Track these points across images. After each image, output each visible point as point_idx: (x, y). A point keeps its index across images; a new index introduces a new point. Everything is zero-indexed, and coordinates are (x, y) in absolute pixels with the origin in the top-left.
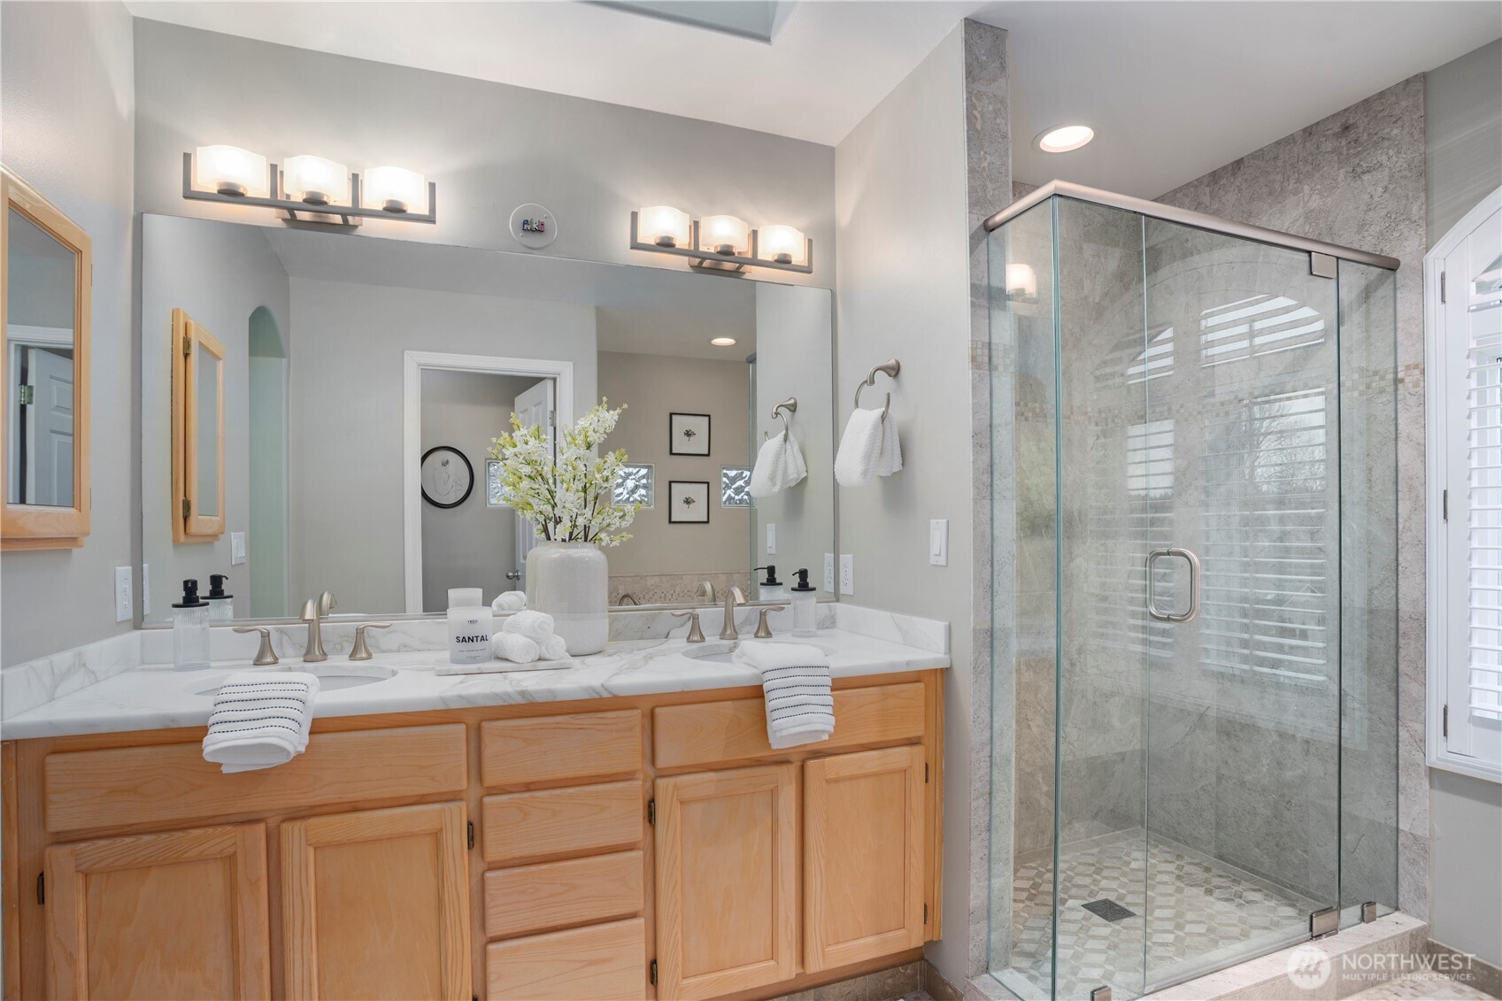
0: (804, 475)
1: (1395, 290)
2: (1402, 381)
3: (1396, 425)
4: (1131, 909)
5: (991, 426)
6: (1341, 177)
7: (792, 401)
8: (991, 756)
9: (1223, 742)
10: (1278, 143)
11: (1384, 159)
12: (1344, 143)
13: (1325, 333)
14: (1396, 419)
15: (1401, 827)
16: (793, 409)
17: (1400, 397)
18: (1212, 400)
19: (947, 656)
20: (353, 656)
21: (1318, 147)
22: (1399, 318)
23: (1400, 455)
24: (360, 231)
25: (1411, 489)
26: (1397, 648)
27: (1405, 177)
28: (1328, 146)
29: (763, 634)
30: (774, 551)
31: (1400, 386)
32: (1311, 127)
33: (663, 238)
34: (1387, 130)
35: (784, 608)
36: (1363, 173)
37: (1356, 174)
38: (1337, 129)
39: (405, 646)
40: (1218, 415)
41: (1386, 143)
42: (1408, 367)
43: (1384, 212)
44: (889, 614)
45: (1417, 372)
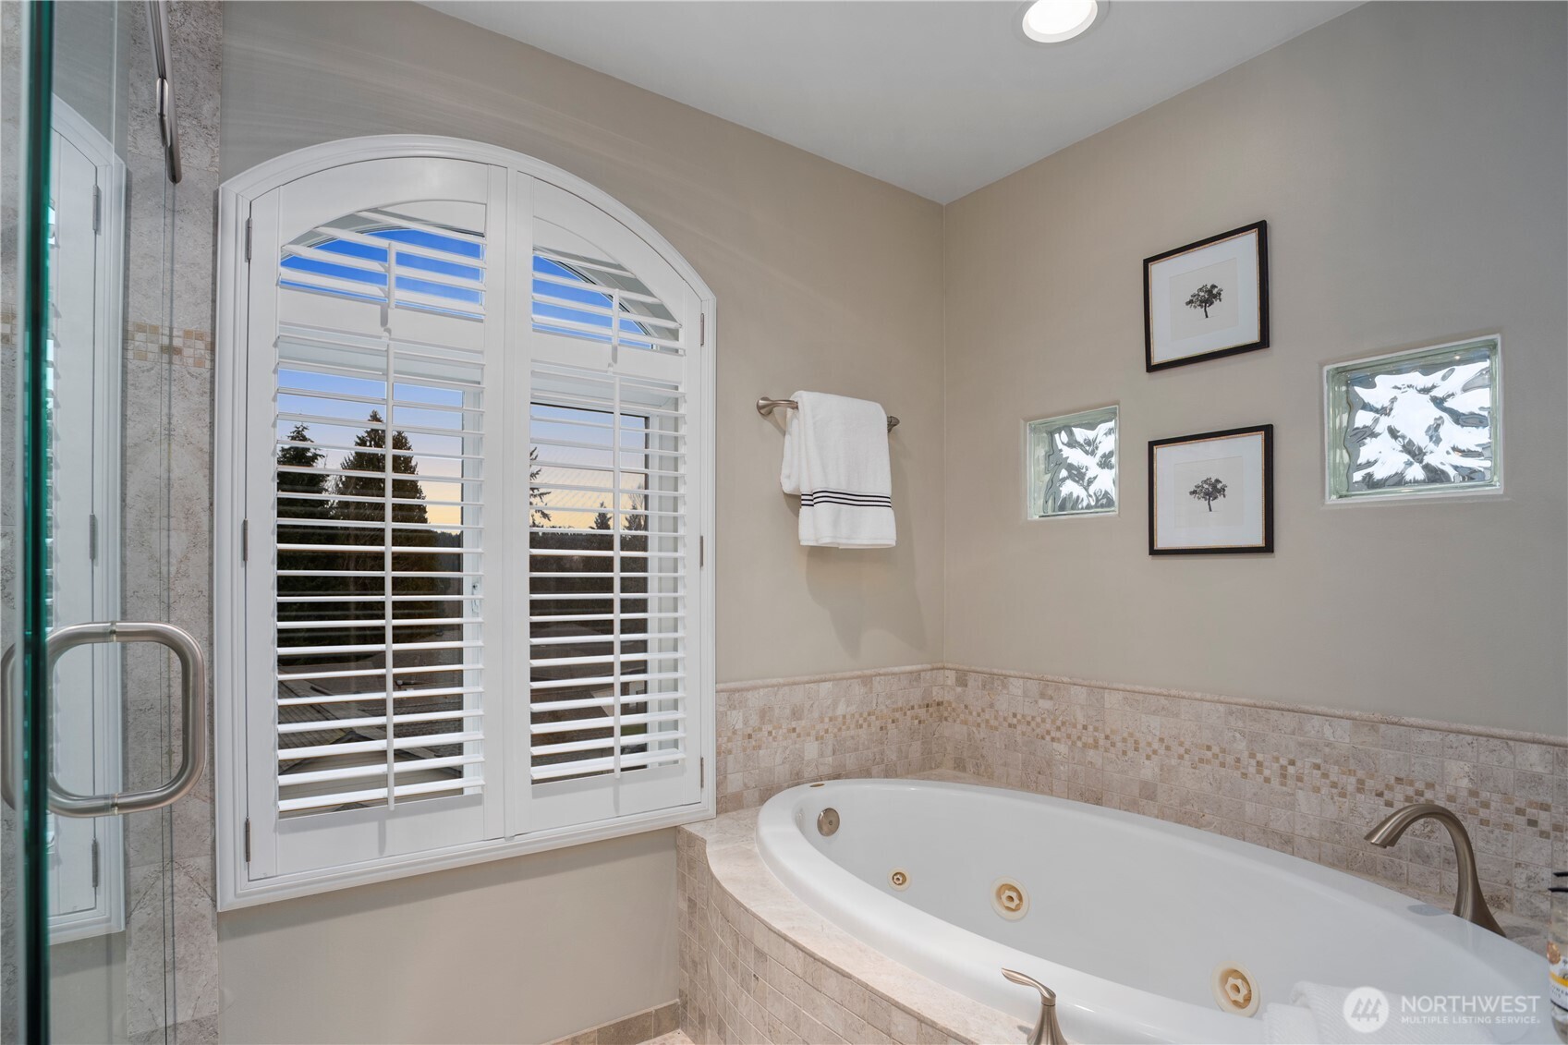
1: (172, 211)
2: (178, 351)
17: (175, 375)
31: (175, 358)
42: (187, 334)
45: (200, 345)
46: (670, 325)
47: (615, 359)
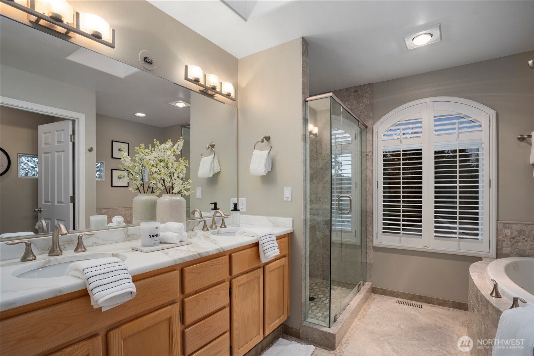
0: (220, 170)
1: (367, 133)
2: (368, 155)
3: (367, 165)
4: (314, 297)
5: (306, 159)
6: (355, 103)
7: (213, 144)
8: (306, 257)
9: (324, 248)
10: (340, 90)
11: (364, 101)
12: (356, 95)
13: (352, 141)
14: (367, 164)
15: (367, 262)
16: (213, 147)
17: (368, 159)
18: (322, 155)
19: (292, 229)
20: (76, 250)
21: (350, 94)
22: (367, 140)
23: (367, 173)
24: (72, 40)
25: (370, 181)
26: (367, 219)
27: (369, 106)
28: (352, 94)
29: (224, 227)
30: (200, 197)
31: (368, 156)
32: (348, 88)
33: (197, 78)
34: (365, 94)
35: (228, 217)
36: (360, 103)
37: (358, 103)
38: (354, 90)
39: (96, 243)
40: (323, 159)
41: (365, 97)
42: (369, 152)
43: (364, 114)
44: (266, 217)
45: (371, 153)
46: (479, 123)
47: (458, 137)
